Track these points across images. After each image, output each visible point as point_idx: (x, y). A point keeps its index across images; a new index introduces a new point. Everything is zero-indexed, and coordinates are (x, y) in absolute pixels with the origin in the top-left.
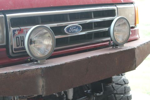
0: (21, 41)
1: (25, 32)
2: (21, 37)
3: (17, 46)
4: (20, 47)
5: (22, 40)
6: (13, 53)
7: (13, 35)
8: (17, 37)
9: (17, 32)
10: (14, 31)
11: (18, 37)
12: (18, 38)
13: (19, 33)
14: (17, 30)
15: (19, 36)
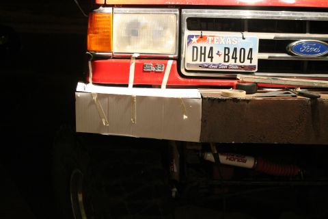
0: (201, 54)
1: (210, 41)
2: (201, 47)
3: (193, 60)
4: (198, 62)
5: (203, 52)
6: (186, 70)
7: (188, 43)
8: (194, 47)
9: (194, 39)
10: (190, 37)
11: (197, 48)
12: (195, 49)
13: (198, 41)
14: (196, 36)
15: (199, 45)
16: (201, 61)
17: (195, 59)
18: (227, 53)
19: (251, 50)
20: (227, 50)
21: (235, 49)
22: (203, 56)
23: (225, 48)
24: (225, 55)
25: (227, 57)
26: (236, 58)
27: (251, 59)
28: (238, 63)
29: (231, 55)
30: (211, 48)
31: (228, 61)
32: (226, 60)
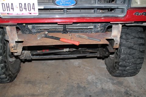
4: (6, 12)
5: (8, 6)
12: (3, 4)
16: (8, 11)
17: (4, 10)
18: (21, 6)
19: (33, 4)
20: (21, 4)
21: (25, 4)
22: (8, 8)
23: (20, 4)
24: (20, 7)
25: (21, 8)
26: (26, 9)
27: (34, 9)
28: (28, 11)
29: (23, 7)
30: (12, 4)
31: (22, 11)
32: (21, 10)
